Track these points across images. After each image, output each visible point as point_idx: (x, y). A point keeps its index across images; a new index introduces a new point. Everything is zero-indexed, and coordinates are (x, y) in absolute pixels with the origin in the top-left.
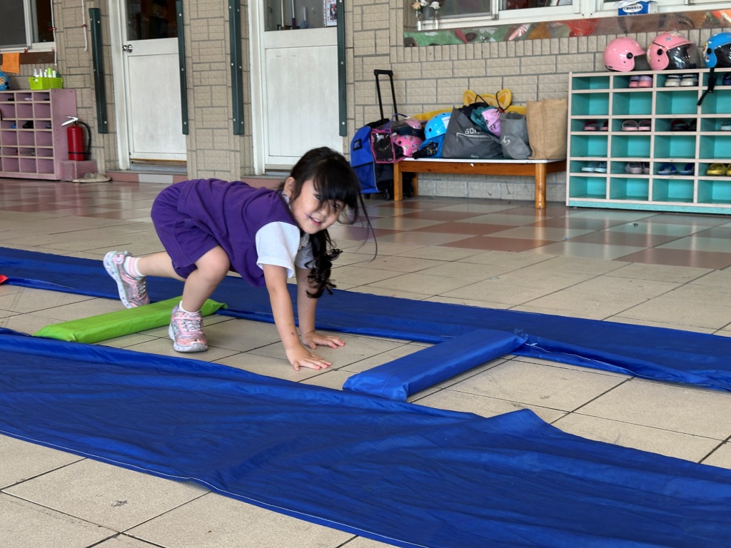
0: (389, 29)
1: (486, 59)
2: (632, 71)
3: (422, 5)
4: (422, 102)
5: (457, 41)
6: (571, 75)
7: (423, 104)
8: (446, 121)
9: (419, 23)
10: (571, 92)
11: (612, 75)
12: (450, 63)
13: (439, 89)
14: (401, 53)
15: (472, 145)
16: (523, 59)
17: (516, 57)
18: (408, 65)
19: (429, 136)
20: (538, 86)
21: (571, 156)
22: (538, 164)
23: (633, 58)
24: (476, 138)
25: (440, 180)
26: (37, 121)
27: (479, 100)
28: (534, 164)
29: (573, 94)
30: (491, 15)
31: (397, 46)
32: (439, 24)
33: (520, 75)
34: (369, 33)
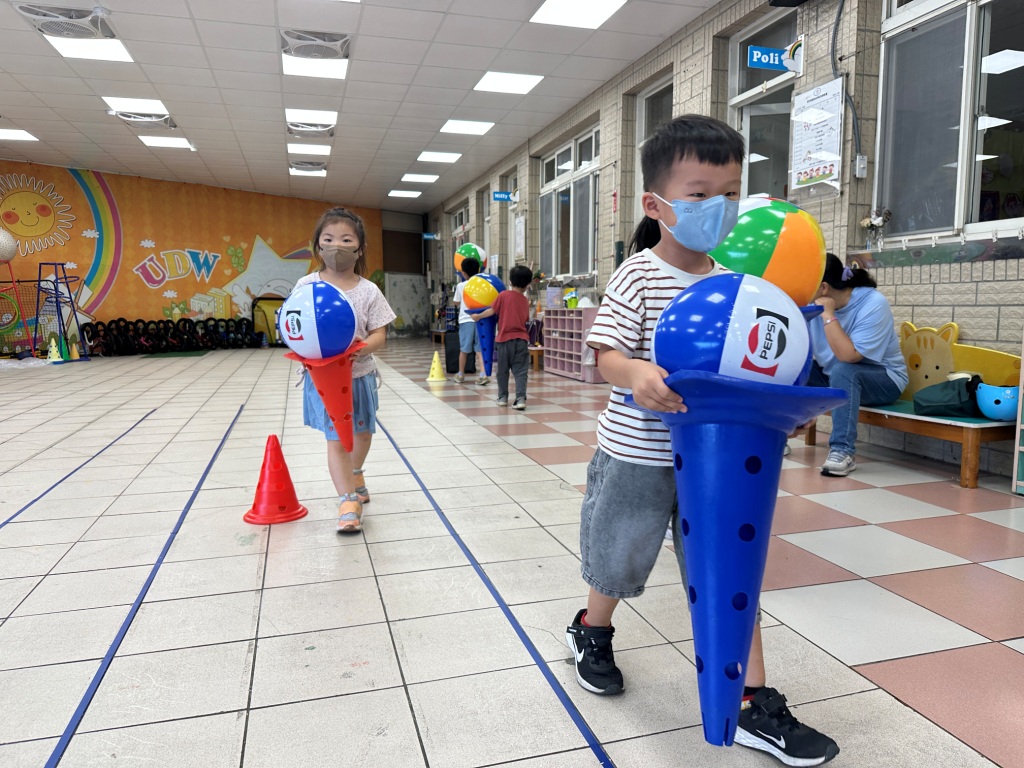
1: (934, 284)
9: (868, 242)
16: (981, 284)
17: (972, 282)
20: (999, 321)
26: (576, 333)
27: (917, 336)
30: (953, 230)
33: (976, 305)
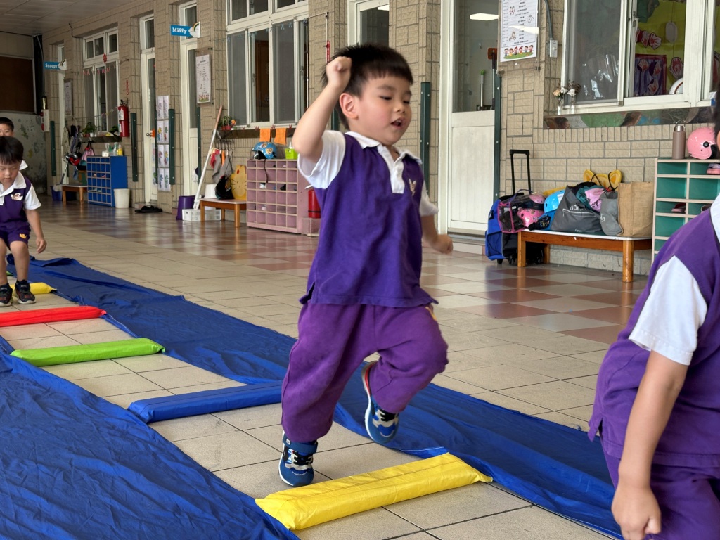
0: (532, 113)
1: (604, 142)
2: (709, 158)
3: (562, 92)
4: (555, 179)
5: (584, 125)
6: (657, 161)
7: (556, 181)
8: (560, 197)
9: (559, 108)
10: (656, 176)
11: (689, 161)
12: (577, 144)
13: (569, 168)
14: (541, 135)
15: (574, 220)
16: (633, 143)
18: (546, 145)
19: (546, 210)
20: (644, 168)
21: (656, 235)
22: (626, 241)
23: (710, 146)
24: (579, 214)
25: (567, 250)
26: (289, 185)
27: (595, 180)
28: (622, 241)
29: (658, 178)
30: (617, 102)
31: (538, 128)
32: (576, 109)
33: (630, 158)
34: (518, 116)
